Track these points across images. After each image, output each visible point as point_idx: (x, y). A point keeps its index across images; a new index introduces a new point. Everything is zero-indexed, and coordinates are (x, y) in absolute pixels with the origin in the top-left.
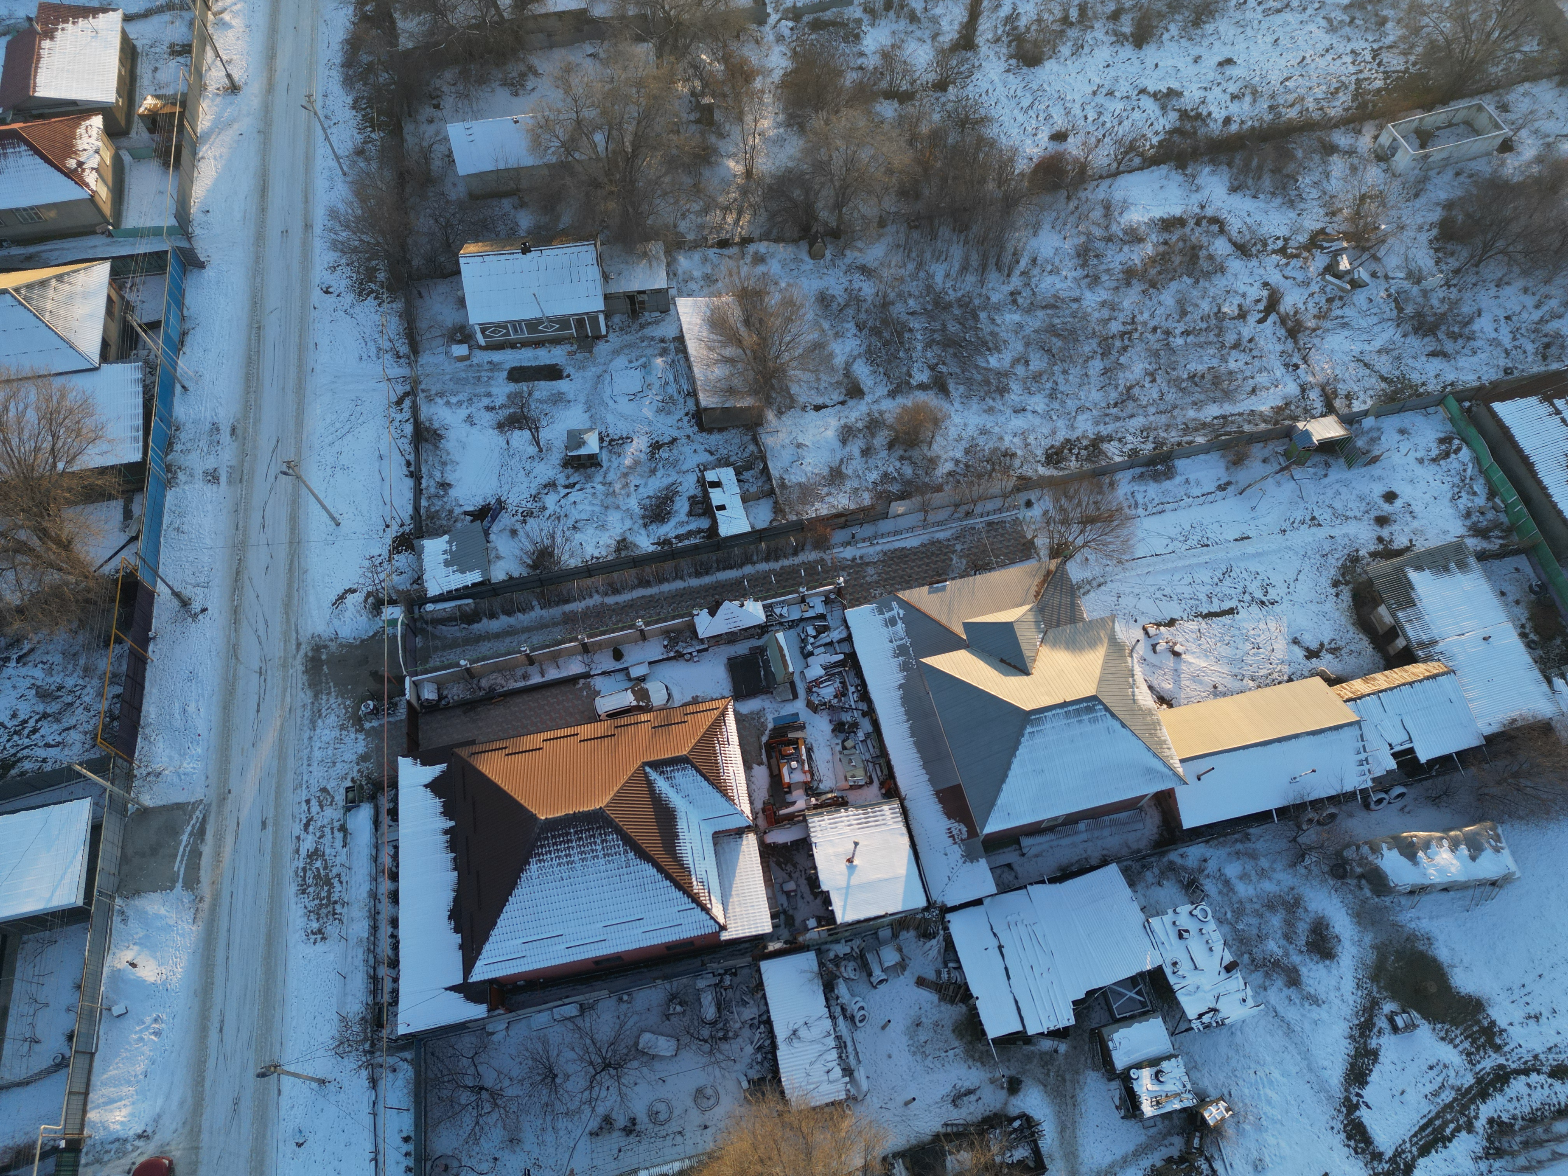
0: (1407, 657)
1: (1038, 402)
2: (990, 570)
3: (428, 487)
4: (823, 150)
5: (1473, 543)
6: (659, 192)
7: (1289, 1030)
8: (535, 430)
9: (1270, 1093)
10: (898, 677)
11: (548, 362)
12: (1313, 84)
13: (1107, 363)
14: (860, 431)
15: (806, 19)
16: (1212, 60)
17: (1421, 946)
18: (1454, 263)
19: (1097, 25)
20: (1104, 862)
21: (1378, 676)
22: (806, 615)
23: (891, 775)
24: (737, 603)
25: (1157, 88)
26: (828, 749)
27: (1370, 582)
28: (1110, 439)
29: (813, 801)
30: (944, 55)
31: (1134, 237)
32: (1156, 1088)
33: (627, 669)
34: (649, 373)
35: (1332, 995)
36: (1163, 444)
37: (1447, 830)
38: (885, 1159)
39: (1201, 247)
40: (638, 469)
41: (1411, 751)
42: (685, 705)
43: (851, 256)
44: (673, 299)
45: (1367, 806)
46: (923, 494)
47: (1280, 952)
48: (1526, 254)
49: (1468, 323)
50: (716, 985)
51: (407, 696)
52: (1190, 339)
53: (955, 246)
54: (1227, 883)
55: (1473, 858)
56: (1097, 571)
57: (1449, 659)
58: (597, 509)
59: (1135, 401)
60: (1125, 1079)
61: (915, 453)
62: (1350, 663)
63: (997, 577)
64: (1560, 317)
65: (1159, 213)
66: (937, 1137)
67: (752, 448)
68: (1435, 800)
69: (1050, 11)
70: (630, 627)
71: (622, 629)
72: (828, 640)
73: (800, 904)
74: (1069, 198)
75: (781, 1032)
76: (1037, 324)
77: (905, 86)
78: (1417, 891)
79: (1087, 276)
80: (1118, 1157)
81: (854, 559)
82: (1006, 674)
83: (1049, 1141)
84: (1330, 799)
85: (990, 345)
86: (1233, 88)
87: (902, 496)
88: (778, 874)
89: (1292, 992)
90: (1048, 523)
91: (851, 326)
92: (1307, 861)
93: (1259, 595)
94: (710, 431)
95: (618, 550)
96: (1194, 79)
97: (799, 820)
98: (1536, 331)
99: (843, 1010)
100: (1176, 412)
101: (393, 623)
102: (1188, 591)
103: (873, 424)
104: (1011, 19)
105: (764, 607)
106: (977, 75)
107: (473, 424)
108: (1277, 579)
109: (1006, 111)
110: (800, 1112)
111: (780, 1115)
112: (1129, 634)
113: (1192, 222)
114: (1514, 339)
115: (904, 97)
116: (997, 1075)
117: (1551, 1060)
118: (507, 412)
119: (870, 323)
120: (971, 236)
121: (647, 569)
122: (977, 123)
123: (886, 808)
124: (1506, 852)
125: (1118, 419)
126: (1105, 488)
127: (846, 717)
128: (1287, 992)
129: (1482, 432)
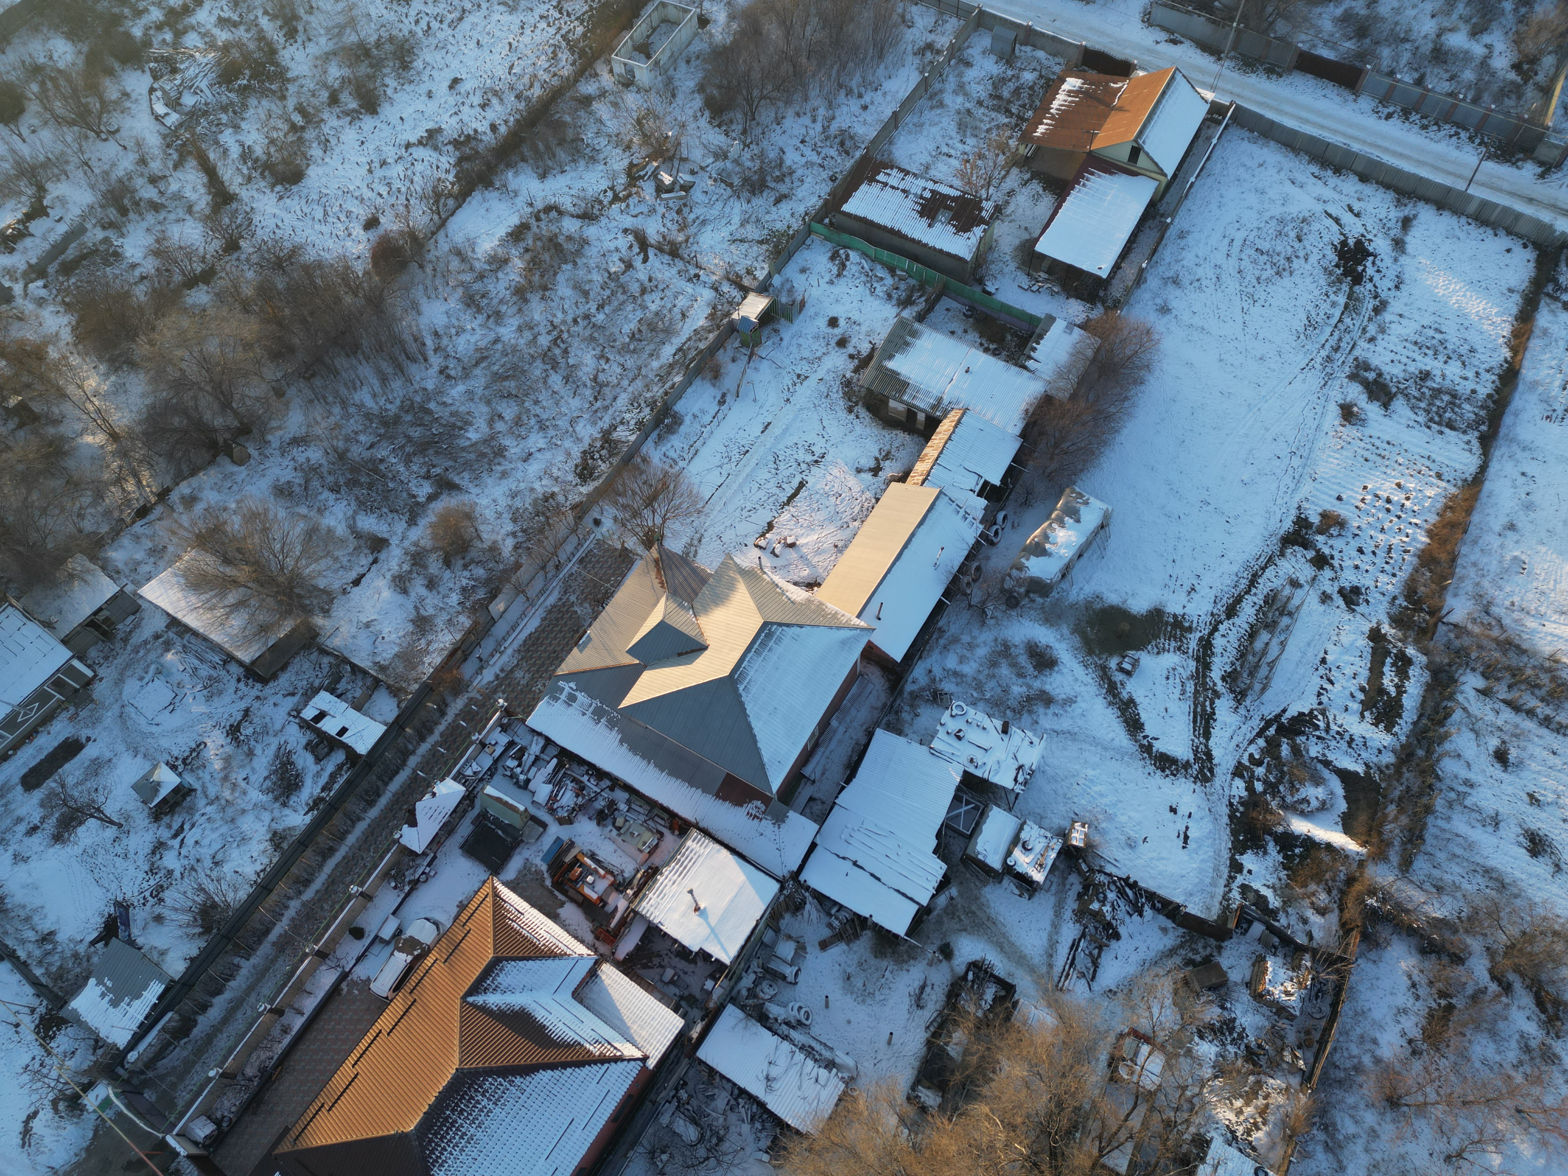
0: (933, 423)
1: (536, 440)
2: (612, 595)
3: (29, 955)
4: (169, 369)
5: (908, 313)
6: (37, 513)
7: (1071, 735)
8: (96, 812)
9: (1097, 788)
10: (614, 737)
11: (56, 744)
12: (534, 59)
13: (563, 372)
14: (410, 572)
15: (51, 269)
16: (441, 87)
17: (1098, 606)
18: (738, 128)
19: (325, 116)
20: (870, 735)
21: (926, 451)
22: (497, 754)
23: (672, 815)
24: (428, 796)
25: (418, 136)
26: (607, 842)
27: (869, 391)
28: (614, 427)
29: (630, 892)
30: (212, 219)
31: (499, 262)
32: (1031, 857)
33: (376, 937)
34: (169, 674)
35: (1076, 688)
36: (655, 402)
37: (1048, 517)
38: (908, 1098)
39: (556, 235)
40: (234, 763)
41: (986, 483)
42: (456, 918)
43: (274, 439)
44: (135, 594)
45: (992, 544)
46: (508, 580)
47: (1024, 689)
48: (777, 88)
49: (781, 165)
50: (678, 1108)
51: (183, 1153)
52: (607, 309)
53: (360, 368)
54: (956, 674)
55: (1078, 521)
56: (689, 532)
57: (957, 403)
58: (224, 829)
59: (607, 385)
60: (1009, 870)
61: (473, 554)
62: (903, 456)
63: (622, 596)
64: (833, 118)
65: (502, 231)
66: (929, 1044)
67: (326, 660)
68: (1026, 503)
69: (275, 128)
70: (348, 900)
71: (342, 909)
72: (532, 758)
73: (688, 979)
74: (421, 267)
75: (756, 1089)
76: (482, 381)
77: (198, 268)
78: (1066, 572)
79: (489, 317)
80: (1049, 928)
81: (497, 677)
82: (691, 662)
83: (1000, 965)
84: (967, 558)
85: (459, 424)
86: (477, 100)
87: (493, 595)
88: (651, 975)
89: (1053, 708)
90: (624, 525)
91: (326, 494)
92: (989, 613)
93: (809, 458)
94: (274, 677)
95: (277, 847)
96: (441, 111)
97: (633, 916)
98: (827, 138)
99: (788, 1023)
100: (644, 371)
101: (106, 1103)
102: (761, 494)
103: (417, 558)
104: (246, 154)
105: (454, 779)
106: (256, 219)
107: (25, 860)
108: (811, 438)
109: (308, 231)
110: (822, 1131)
111: (810, 1150)
112: (748, 558)
113: (533, 221)
114: (819, 153)
115: (207, 276)
116: (930, 956)
117: (1221, 609)
118: (53, 821)
119: (342, 481)
120: (367, 351)
121: (320, 839)
122: (290, 257)
123: (689, 843)
124: (1092, 500)
125: (606, 408)
126: (642, 465)
127: (600, 804)
128: (1050, 712)
129: (852, 233)
